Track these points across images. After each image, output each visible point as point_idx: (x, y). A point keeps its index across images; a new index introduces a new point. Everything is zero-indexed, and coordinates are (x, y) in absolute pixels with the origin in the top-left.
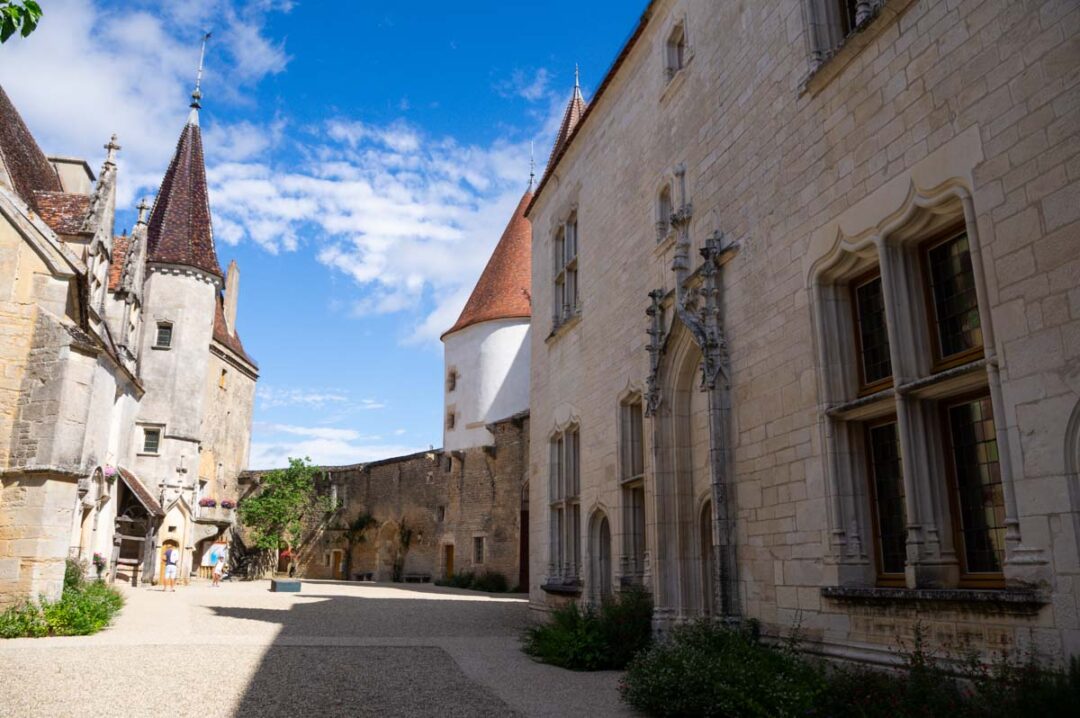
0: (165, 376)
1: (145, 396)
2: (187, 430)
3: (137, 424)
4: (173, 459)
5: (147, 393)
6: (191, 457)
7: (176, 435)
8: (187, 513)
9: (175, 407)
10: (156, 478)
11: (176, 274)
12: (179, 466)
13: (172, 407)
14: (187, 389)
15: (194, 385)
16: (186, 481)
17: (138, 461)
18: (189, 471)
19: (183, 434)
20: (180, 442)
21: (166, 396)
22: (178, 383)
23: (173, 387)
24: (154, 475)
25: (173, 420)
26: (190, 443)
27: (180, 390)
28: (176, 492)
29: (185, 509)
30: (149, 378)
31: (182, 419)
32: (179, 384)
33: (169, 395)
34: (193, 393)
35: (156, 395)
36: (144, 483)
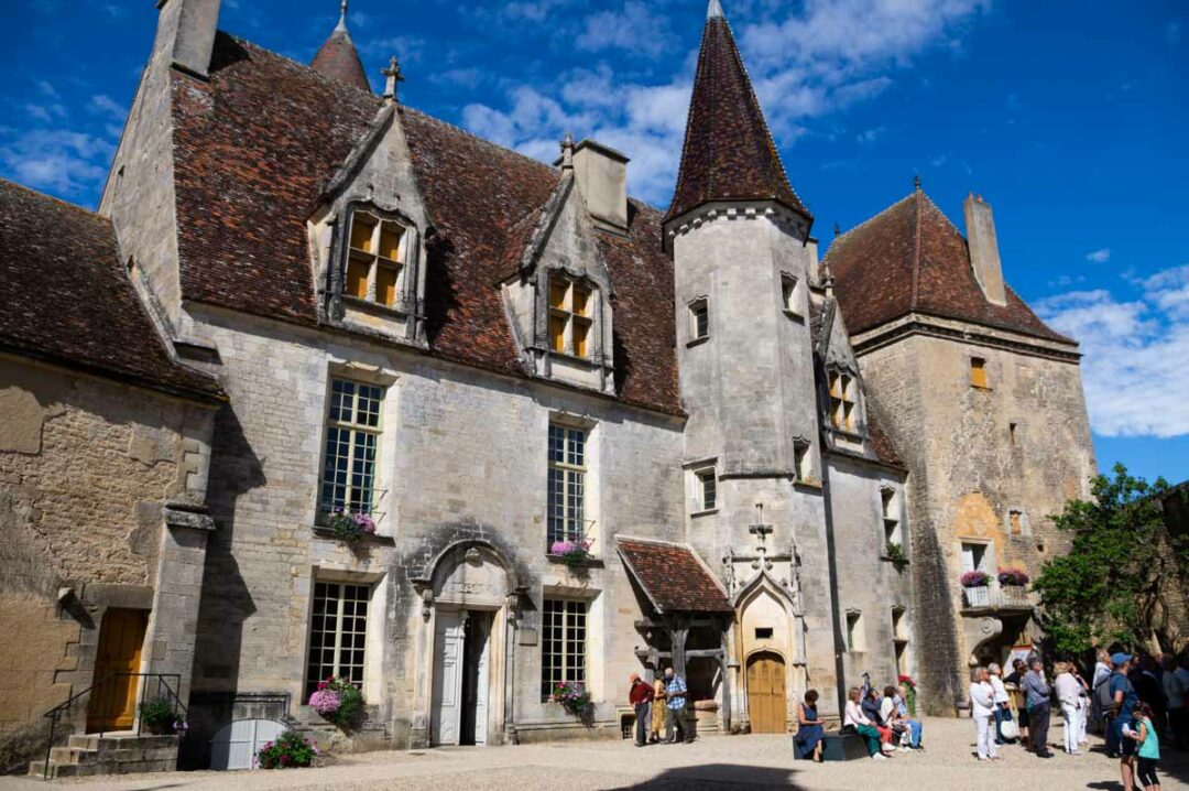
0: (707, 383)
1: (689, 423)
2: (761, 460)
3: (685, 467)
4: (739, 513)
5: (691, 418)
6: (776, 504)
7: (738, 471)
8: (785, 601)
9: (728, 426)
10: (718, 550)
11: (698, 225)
12: (754, 524)
13: (722, 428)
14: (746, 393)
15: (760, 383)
16: (772, 546)
17: (695, 526)
18: (775, 529)
19: (751, 467)
20: (748, 482)
21: (713, 414)
22: (727, 387)
23: (720, 396)
24: (715, 545)
25: (728, 448)
26: (771, 481)
27: (733, 398)
28: (755, 568)
29: (780, 596)
30: (691, 393)
31: (746, 443)
32: (730, 389)
33: (717, 410)
34: (759, 396)
35: (702, 415)
36: (705, 559)
